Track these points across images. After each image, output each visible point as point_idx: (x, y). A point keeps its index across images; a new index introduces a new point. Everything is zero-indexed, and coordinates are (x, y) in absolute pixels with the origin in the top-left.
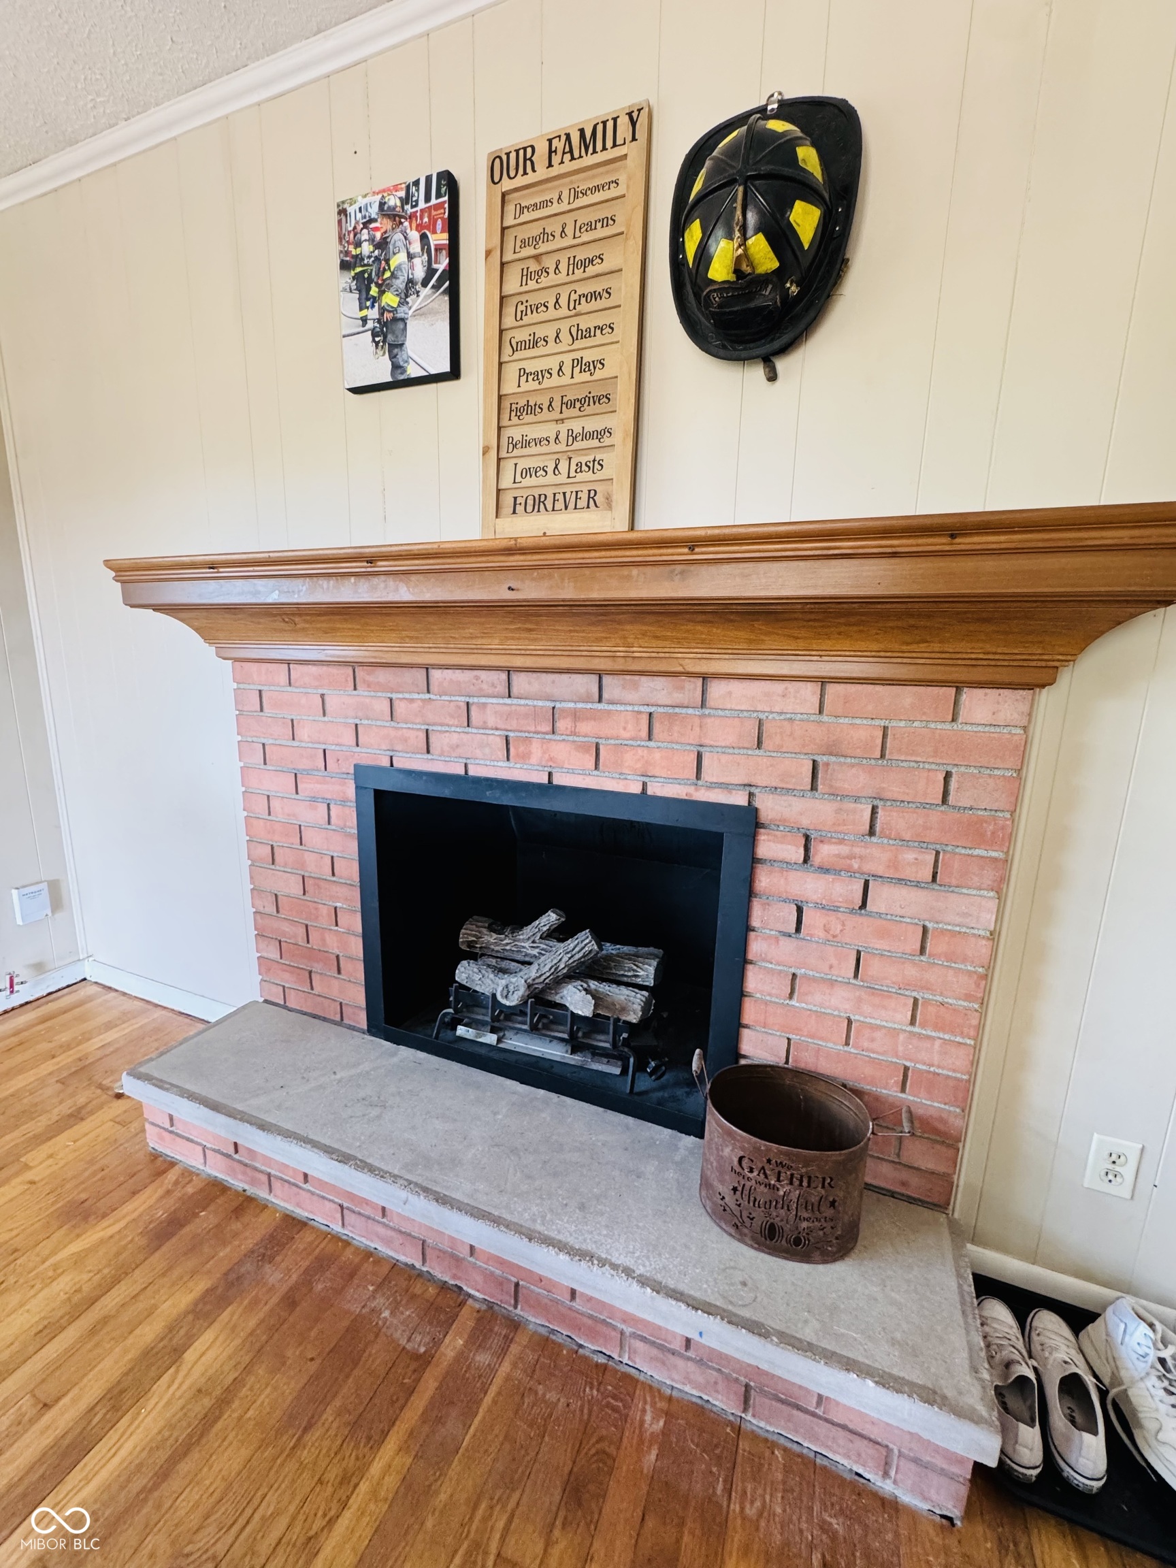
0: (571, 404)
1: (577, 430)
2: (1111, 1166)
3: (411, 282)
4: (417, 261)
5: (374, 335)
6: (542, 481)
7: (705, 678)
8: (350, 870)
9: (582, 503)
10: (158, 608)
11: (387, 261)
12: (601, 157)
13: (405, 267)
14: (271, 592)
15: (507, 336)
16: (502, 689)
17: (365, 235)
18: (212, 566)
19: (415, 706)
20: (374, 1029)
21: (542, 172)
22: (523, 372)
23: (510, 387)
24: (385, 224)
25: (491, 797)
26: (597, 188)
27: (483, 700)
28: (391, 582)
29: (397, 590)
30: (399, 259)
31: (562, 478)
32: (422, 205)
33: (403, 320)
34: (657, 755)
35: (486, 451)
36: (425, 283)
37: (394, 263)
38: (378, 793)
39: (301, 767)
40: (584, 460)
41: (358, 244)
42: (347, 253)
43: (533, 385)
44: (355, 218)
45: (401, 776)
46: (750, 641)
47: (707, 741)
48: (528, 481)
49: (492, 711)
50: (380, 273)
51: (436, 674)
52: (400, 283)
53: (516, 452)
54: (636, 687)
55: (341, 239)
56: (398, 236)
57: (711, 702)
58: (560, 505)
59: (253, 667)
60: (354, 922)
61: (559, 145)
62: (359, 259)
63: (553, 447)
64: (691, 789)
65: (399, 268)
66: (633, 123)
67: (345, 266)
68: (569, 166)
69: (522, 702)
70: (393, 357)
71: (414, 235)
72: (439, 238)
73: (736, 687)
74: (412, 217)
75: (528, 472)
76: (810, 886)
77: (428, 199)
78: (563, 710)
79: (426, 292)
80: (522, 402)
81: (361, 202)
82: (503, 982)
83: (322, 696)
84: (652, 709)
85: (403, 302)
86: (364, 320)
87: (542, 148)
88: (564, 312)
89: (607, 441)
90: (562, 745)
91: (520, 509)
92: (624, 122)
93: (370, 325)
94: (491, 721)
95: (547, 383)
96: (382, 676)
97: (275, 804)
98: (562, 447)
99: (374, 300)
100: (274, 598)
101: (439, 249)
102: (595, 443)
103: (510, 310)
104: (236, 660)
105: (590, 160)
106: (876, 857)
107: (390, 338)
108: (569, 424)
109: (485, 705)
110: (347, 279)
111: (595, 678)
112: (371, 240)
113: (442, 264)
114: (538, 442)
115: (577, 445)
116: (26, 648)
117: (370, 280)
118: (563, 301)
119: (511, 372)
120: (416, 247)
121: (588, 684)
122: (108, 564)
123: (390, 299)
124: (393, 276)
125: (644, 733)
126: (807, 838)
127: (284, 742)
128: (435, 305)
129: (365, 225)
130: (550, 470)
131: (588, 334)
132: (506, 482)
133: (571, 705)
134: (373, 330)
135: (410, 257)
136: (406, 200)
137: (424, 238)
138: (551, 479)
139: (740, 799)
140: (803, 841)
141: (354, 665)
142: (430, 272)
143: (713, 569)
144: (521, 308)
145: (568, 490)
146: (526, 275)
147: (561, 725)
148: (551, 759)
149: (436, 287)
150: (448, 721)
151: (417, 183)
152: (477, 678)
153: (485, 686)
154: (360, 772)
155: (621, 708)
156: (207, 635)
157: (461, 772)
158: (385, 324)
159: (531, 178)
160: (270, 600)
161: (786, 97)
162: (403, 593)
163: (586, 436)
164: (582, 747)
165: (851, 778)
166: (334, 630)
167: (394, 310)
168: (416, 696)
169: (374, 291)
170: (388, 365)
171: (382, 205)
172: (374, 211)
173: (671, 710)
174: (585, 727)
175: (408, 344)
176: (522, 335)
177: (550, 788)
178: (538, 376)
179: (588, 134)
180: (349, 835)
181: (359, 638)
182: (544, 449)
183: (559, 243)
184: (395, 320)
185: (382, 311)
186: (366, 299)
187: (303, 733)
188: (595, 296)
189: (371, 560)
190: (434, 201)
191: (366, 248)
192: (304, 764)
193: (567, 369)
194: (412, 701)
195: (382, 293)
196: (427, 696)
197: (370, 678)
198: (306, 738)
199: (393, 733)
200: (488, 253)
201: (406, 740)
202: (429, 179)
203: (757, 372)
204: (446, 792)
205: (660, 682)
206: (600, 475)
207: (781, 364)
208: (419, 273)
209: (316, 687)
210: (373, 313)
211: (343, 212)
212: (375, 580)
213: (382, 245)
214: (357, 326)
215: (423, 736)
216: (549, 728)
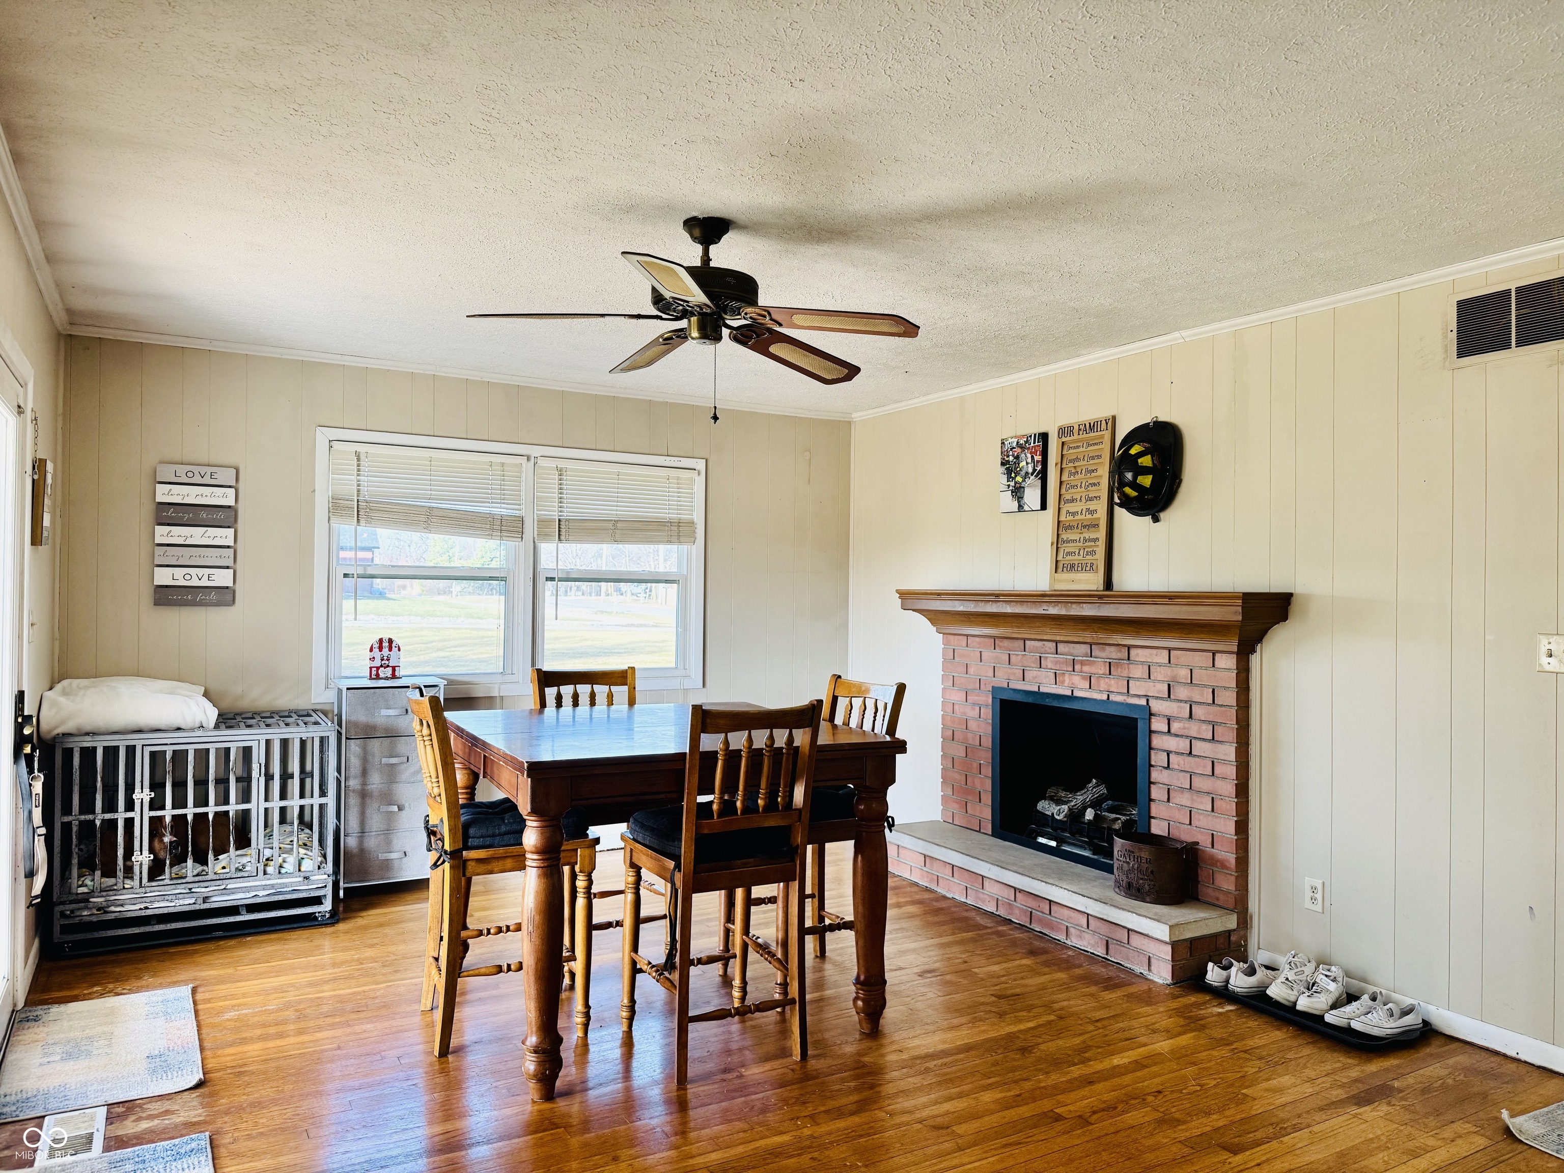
0: (1085, 527)
1: (1087, 537)
2: (1312, 894)
3: (1027, 473)
4: (1030, 465)
5: (1012, 492)
6: (1073, 558)
7: (1129, 648)
8: (988, 742)
9: (1088, 569)
10: (914, 610)
11: (1019, 464)
12: (1096, 434)
13: (1025, 467)
14: (960, 607)
15: (1062, 498)
16: (1054, 650)
17: (1011, 454)
18: (939, 594)
19: (1019, 657)
20: (995, 834)
21: (1076, 437)
22: (1068, 512)
23: (1062, 518)
24: (1018, 450)
25: (1048, 702)
26: (1096, 444)
27: (1047, 655)
28: (1004, 604)
29: (1006, 607)
30: (1023, 464)
31: (1081, 558)
32: (1032, 445)
33: (1024, 488)
34: (1113, 682)
35: (1052, 544)
36: (1032, 474)
37: (1021, 465)
38: (1001, 700)
39: (969, 688)
40: (1089, 550)
41: (1008, 456)
42: (1004, 459)
43: (1071, 518)
44: (1007, 446)
45: (1012, 692)
46: (1136, 632)
47: (1131, 676)
48: (1069, 558)
49: (1050, 661)
50: (1016, 469)
51: (1028, 642)
52: (1023, 473)
53: (1064, 545)
54: (1104, 650)
55: (1002, 453)
56: (1023, 455)
57: (1131, 658)
58: (1080, 569)
59: (952, 637)
60: (988, 771)
61: (1082, 427)
62: (1008, 462)
63: (1078, 544)
64: (1125, 698)
65: (1023, 467)
66: (1107, 424)
67: (1003, 464)
68: (1085, 435)
69: (1062, 656)
70: (1019, 502)
71: (1029, 456)
72: (1038, 458)
73: (1140, 651)
74: (1028, 448)
75: (1068, 554)
76: (1171, 743)
77: (1034, 443)
78: (1077, 660)
79: (1032, 477)
80: (1068, 524)
81: (1010, 440)
82: (1058, 808)
83: (981, 652)
84: (1111, 661)
85: (1024, 481)
86: (1009, 486)
87: (1076, 428)
88: (1083, 489)
89: (1097, 543)
90: (1077, 677)
91: (1065, 569)
92: (1104, 422)
93: (1011, 488)
94: (1050, 665)
95: (1076, 518)
96: (1006, 643)
97: (956, 707)
98: (1081, 544)
99: (1013, 479)
100: (961, 609)
101: (1038, 462)
102: (1093, 544)
103: (1064, 487)
104: (944, 634)
105: (1092, 434)
106: (1194, 729)
107: (1018, 494)
108: (1084, 535)
109: (1047, 658)
110: (1003, 469)
111: (1089, 646)
112: (1013, 455)
113: (1039, 468)
114: (1073, 541)
115: (1087, 544)
116: (845, 625)
117: (1012, 471)
118: (1083, 485)
119: (1063, 512)
120: (1029, 460)
121: (1086, 648)
122: (897, 591)
123: (1019, 479)
124: (1021, 470)
125: (1108, 672)
126: (1169, 720)
127: (962, 675)
128: (1036, 483)
129: (1011, 449)
130: (1077, 553)
131: (1091, 499)
132: (1060, 558)
133: (1081, 658)
134: (1012, 490)
135: (1027, 463)
136: (1026, 442)
137: (1032, 457)
138: (1077, 557)
139: (1143, 702)
140: (1167, 721)
141: (995, 638)
142: (1034, 470)
143: (1107, 606)
144: (1068, 486)
145: (1083, 562)
146: (1071, 474)
147: (1077, 667)
148: (1073, 684)
149: (1036, 476)
150: (1033, 666)
151: (1031, 436)
152: (1044, 645)
153: (1047, 649)
154: (995, 689)
155: (1100, 660)
156: (933, 622)
157: (1037, 690)
158: (1017, 488)
159: (1072, 438)
160: (959, 610)
161: (1160, 420)
162: (1008, 609)
163: (1090, 540)
164: (1084, 678)
165: (1181, 692)
166: (987, 622)
167: (1021, 484)
168: (1020, 653)
169: (1013, 475)
170: (1017, 505)
171: (1018, 443)
172: (1014, 445)
173: (1117, 661)
174: (1085, 668)
175: (1025, 497)
176: (1068, 497)
177: (1072, 698)
178: (1074, 514)
179: (1092, 425)
180: (989, 723)
181: (996, 626)
182: (1075, 544)
183: (1082, 463)
184: (1020, 487)
185: (1016, 483)
186: (1009, 478)
187: (972, 670)
188: (1094, 484)
189: (997, 596)
190: (1036, 444)
191: (1011, 458)
192: (970, 686)
193: (1084, 512)
194: (1017, 655)
195: (1016, 476)
196: (1024, 653)
197: (1001, 644)
198: (972, 673)
199: (1009, 671)
200: (1056, 464)
201: (1015, 674)
202: (1035, 435)
203: (1148, 519)
204: (1030, 700)
205: (1113, 649)
206: (1095, 557)
207: (1162, 515)
208: (1030, 470)
209: (978, 648)
210: (1012, 484)
211: (1003, 443)
212: (999, 604)
213: (1017, 457)
214: (1006, 488)
215: (1022, 672)
216: (1072, 669)
